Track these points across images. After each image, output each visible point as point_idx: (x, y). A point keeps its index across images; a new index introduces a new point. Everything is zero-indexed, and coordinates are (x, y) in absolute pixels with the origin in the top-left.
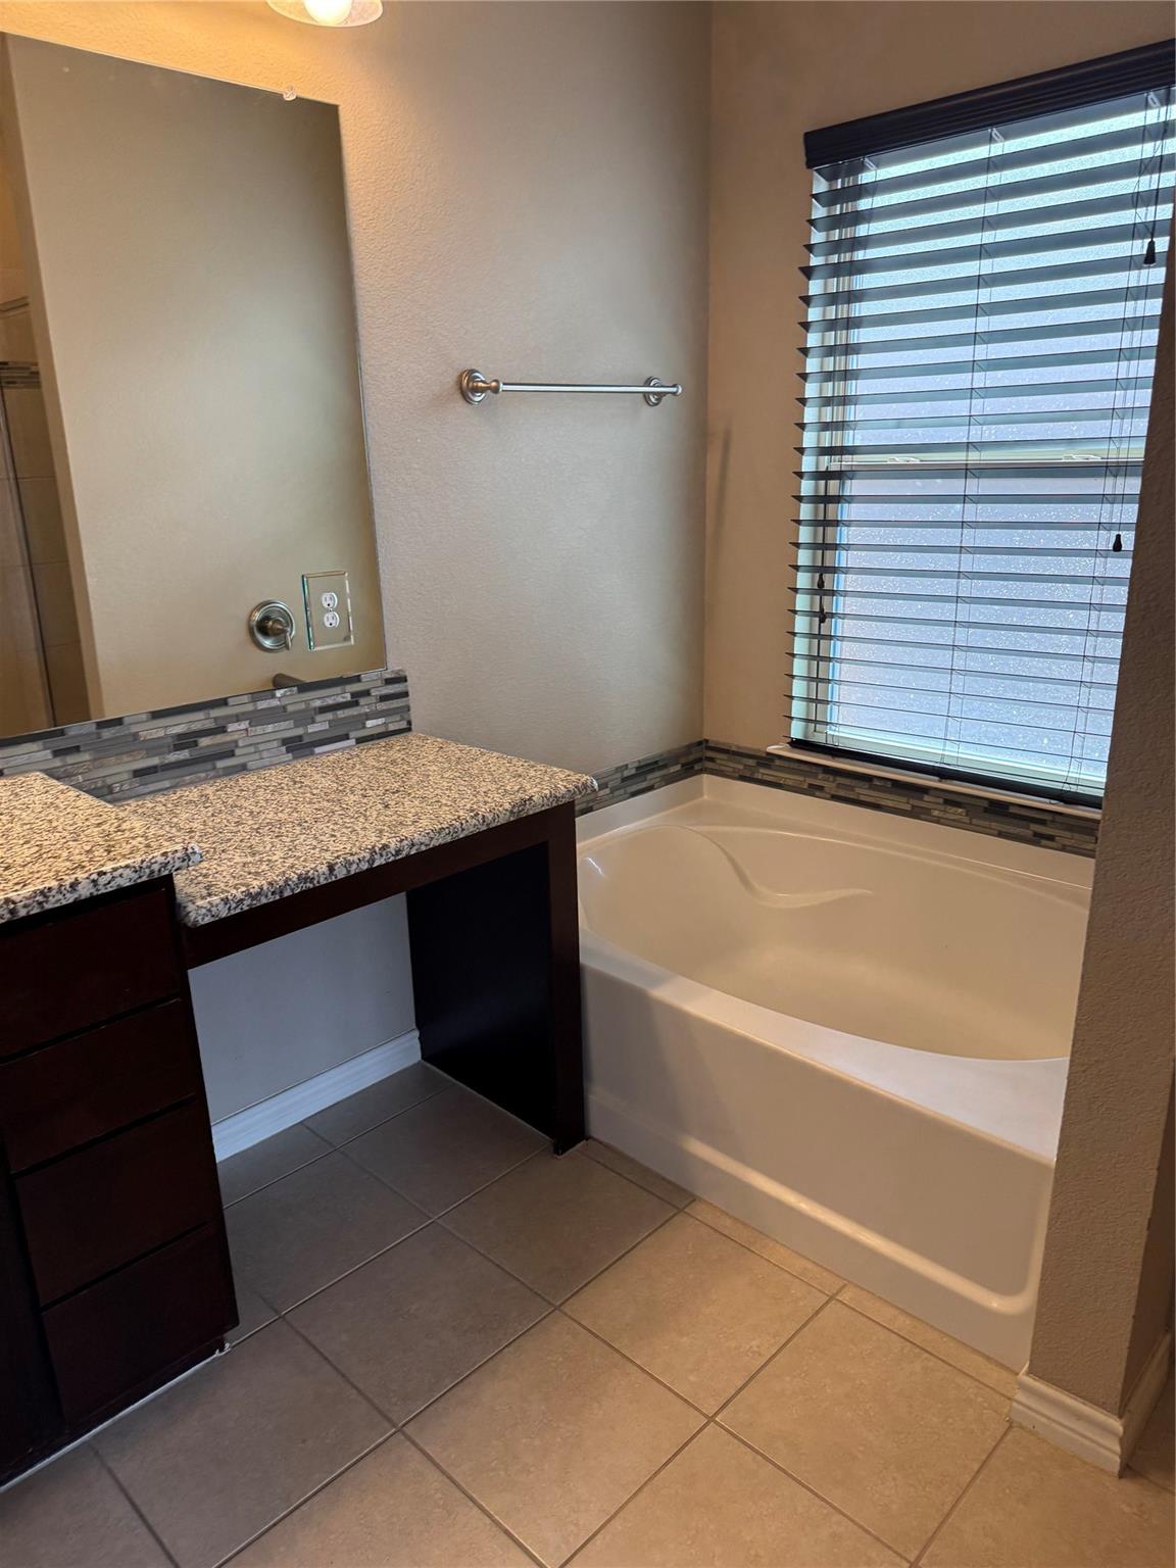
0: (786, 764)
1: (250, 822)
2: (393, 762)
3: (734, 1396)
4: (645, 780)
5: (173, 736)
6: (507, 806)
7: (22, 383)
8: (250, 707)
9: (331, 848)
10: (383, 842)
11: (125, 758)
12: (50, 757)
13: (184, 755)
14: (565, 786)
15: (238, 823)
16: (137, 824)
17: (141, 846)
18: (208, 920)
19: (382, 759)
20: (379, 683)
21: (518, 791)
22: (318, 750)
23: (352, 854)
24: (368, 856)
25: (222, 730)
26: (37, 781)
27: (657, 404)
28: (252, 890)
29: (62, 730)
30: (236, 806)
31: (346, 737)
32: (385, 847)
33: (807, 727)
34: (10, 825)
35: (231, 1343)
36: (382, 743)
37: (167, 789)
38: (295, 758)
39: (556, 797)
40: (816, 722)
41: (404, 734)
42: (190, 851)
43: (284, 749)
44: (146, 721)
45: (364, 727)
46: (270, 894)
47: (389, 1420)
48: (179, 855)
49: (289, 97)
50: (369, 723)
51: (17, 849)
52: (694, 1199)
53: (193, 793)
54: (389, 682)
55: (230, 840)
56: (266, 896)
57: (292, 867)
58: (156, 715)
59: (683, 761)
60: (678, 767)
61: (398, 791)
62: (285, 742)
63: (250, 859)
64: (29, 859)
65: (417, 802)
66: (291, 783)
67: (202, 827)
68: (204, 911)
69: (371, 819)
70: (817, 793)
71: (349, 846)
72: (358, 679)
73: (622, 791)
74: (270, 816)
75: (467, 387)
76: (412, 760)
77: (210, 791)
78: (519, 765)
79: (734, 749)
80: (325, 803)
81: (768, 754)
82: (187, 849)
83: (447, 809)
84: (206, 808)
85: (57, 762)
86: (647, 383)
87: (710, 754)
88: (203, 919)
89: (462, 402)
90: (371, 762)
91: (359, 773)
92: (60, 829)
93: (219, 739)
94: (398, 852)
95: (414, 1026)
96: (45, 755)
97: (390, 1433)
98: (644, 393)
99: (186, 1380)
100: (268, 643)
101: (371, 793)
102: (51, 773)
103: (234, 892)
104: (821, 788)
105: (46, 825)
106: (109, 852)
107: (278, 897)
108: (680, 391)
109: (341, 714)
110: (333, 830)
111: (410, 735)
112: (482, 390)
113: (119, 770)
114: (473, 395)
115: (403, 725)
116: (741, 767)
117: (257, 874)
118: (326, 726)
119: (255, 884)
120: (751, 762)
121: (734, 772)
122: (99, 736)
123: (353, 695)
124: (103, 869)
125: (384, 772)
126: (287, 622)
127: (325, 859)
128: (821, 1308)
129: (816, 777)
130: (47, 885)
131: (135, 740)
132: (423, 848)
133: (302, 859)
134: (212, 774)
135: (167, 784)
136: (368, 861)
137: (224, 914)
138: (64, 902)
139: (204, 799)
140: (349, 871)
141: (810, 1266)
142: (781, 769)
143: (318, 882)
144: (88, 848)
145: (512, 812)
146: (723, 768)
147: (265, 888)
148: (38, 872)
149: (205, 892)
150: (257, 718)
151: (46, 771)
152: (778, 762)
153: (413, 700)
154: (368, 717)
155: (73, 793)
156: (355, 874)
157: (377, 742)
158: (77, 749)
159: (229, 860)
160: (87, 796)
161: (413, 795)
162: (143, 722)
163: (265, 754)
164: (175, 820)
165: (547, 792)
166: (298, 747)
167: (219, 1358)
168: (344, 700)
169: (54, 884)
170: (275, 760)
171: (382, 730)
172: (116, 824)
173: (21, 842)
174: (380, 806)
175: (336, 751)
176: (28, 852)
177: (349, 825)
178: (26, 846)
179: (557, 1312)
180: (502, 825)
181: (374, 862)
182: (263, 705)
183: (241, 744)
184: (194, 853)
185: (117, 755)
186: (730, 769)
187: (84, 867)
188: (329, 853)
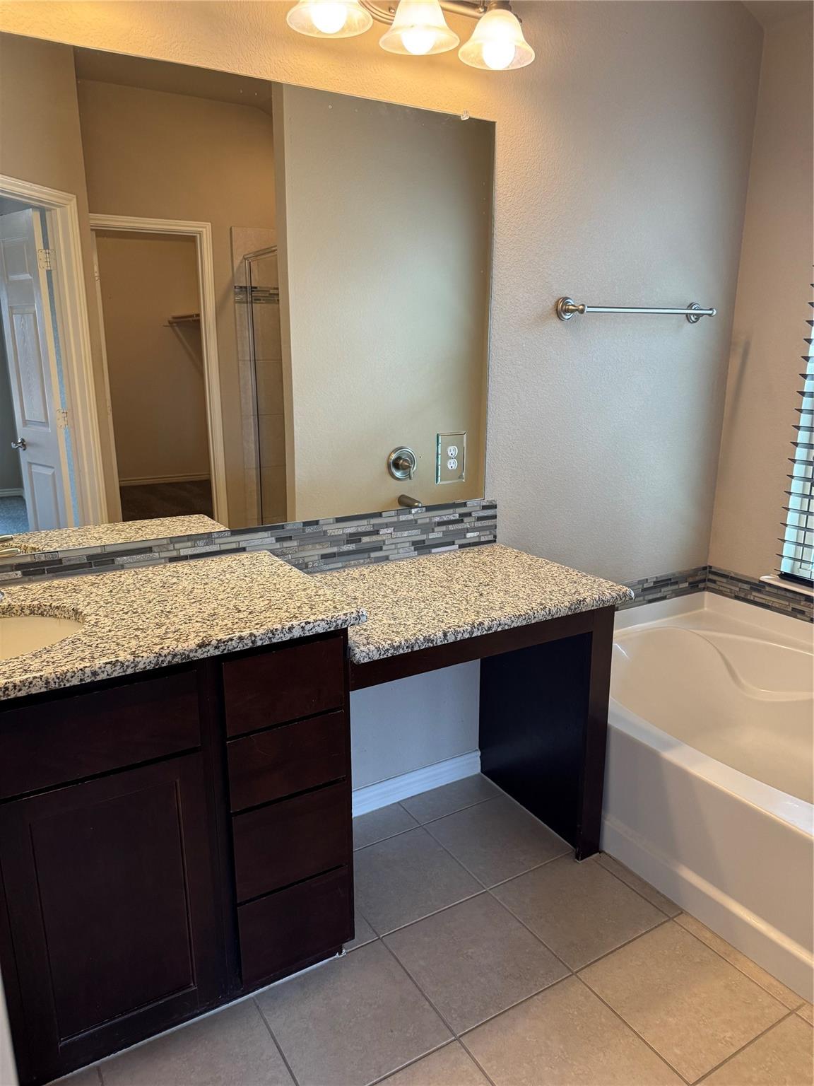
0: (775, 591)
1: (392, 596)
2: (484, 564)
3: (710, 1073)
4: (660, 591)
5: (347, 534)
6: (567, 604)
7: (264, 300)
8: (395, 519)
9: (445, 620)
10: (480, 620)
11: (318, 546)
12: (274, 541)
13: (352, 547)
14: (610, 594)
15: (384, 596)
16: (328, 592)
17: (330, 607)
18: (366, 660)
19: (476, 560)
20: (478, 508)
21: (574, 594)
22: (434, 550)
23: (459, 627)
24: (469, 629)
25: (377, 533)
26: (266, 557)
27: (694, 322)
28: (394, 644)
29: (283, 525)
30: (383, 584)
31: (453, 543)
32: (481, 624)
33: (794, 565)
34: (251, 585)
35: (346, 949)
36: (476, 549)
37: (340, 568)
38: (419, 555)
39: (603, 600)
40: (802, 561)
41: (491, 544)
42: (361, 613)
43: (413, 548)
44: (333, 523)
45: (465, 538)
46: (405, 647)
47: (451, 1031)
48: (353, 615)
49: (464, 118)
50: (469, 535)
51: (256, 600)
52: (682, 912)
53: (355, 572)
54: (485, 508)
55: (380, 607)
56: (403, 649)
57: (420, 631)
58: (339, 520)
59: (691, 580)
60: (686, 585)
61: (488, 585)
62: (414, 543)
63: (392, 622)
64: (263, 608)
65: (502, 594)
66: (417, 572)
67: (362, 596)
68: (365, 654)
69: (471, 603)
70: (799, 616)
71: (457, 620)
72: (465, 505)
73: (642, 598)
74: (404, 594)
75: (561, 309)
76: (497, 563)
77: (366, 572)
78: (575, 574)
79: (733, 575)
80: (440, 588)
81: (760, 581)
82: (359, 612)
83: (524, 601)
84: (364, 583)
85: (278, 546)
86: (690, 307)
87: (711, 577)
88: (364, 659)
89: (557, 320)
90: (468, 561)
91: (461, 569)
92: (281, 590)
93: (375, 538)
94: (490, 628)
95: (478, 748)
96: (272, 541)
97: (450, 1040)
98: (687, 314)
99: (317, 969)
100: (398, 474)
101: (470, 584)
102: (273, 552)
103: (383, 643)
104: (802, 612)
105: (272, 587)
106: (312, 609)
107: (410, 651)
108: (715, 313)
109: (451, 527)
110: (446, 608)
111: (495, 546)
112: (572, 311)
113: (313, 553)
114: (565, 314)
115: (491, 538)
116: (737, 589)
117: (398, 632)
118: (440, 535)
119: (397, 640)
120: (746, 587)
121: (731, 593)
122: (304, 531)
123: (461, 515)
124: (309, 620)
125: (478, 570)
126: (412, 462)
127: (441, 628)
128: (784, 1018)
129: (799, 604)
130: (275, 626)
131: (324, 535)
132: (507, 628)
133: (426, 626)
134: (367, 561)
135: (340, 565)
136: (469, 633)
137: (376, 658)
138: (284, 639)
139: (362, 577)
140: (456, 638)
141: (775, 983)
142: (770, 594)
143: (436, 643)
144: (299, 605)
145: (570, 608)
146: (721, 588)
147: (403, 643)
148: (269, 617)
149: (365, 642)
150: (399, 526)
151: (270, 551)
152: (768, 589)
153: (499, 522)
154: (468, 531)
155: (288, 567)
156: (461, 640)
157: (472, 548)
158: (290, 538)
159: (380, 621)
160: (296, 569)
161: (499, 588)
162: (331, 524)
163: (401, 551)
164: (345, 590)
165: (597, 596)
166: (422, 547)
167: (337, 959)
168: (453, 518)
169: (279, 627)
170: (407, 555)
171: (477, 540)
172: (315, 591)
173: (258, 596)
174: (477, 594)
175: (446, 552)
176: (262, 604)
177: (456, 605)
178: (261, 599)
179: (574, 976)
180: (562, 617)
181: (473, 633)
182: (403, 518)
183: (386, 543)
184: (363, 615)
185: (313, 544)
186: (729, 590)
187: (297, 617)
188: (443, 624)
